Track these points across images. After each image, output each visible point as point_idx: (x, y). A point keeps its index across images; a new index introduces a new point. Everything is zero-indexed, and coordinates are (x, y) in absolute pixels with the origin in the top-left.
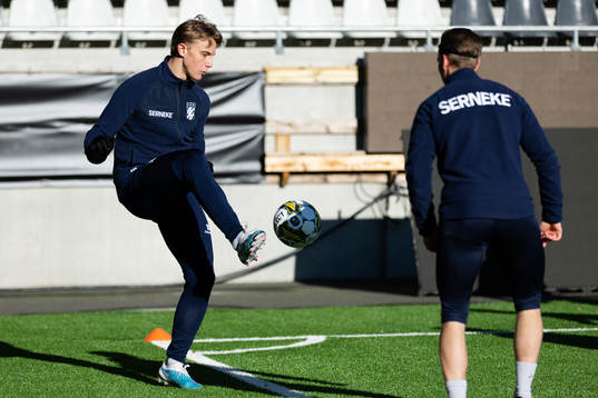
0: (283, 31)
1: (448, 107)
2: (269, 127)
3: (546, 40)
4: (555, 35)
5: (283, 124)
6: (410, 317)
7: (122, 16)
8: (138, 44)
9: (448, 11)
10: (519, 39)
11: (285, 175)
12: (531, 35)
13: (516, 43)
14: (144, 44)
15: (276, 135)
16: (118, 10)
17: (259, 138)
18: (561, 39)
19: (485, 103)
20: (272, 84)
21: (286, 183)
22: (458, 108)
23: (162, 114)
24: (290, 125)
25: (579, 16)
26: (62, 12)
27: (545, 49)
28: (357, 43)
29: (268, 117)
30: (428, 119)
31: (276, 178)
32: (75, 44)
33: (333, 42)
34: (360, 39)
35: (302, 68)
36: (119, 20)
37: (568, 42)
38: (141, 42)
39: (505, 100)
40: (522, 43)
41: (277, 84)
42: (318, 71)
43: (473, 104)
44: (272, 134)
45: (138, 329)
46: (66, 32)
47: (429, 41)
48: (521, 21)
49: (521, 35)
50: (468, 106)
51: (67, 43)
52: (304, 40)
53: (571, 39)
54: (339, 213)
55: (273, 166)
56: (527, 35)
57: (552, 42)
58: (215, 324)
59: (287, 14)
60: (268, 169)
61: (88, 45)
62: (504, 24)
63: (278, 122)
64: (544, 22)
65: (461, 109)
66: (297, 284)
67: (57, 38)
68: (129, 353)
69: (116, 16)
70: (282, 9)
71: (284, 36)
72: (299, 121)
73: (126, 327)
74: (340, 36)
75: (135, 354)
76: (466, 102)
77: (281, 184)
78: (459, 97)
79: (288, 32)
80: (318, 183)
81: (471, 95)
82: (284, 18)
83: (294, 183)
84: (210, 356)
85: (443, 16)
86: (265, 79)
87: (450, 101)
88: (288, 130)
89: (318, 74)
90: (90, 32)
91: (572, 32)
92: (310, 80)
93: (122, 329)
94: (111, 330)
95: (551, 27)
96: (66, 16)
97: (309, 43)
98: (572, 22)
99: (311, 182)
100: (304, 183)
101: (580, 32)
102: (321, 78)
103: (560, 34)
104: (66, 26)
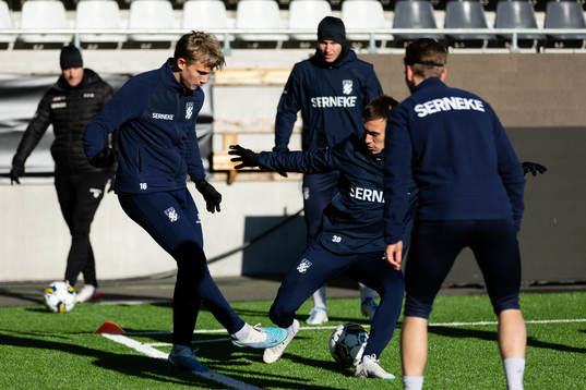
0: (231, 34)
1: (424, 110)
2: (217, 127)
3: (486, 43)
4: (495, 38)
5: (231, 124)
6: (352, 310)
7: (75, 18)
8: (90, 46)
9: (390, 15)
10: (460, 41)
11: (233, 173)
12: (471, 38)
13: (457, 45)
14: (96, 46)
15: (224, 134)
16: (71, 13)
17: (207, 137)
18: (500, 41)
19: (461, 108)
20: (219, 85)
21: (234, 181)
22: (434, 111)
23: (165, 117)
24: (237, 124)
25: (518, 19)
26: (16, 15)
27: (485, 51)
28: (302, 45)
29: (216, 116)
30: (405, 122)
31: (224, 176)
32: (29, 46)
33: (280, 44)
34: (305, 42)
35: (249, 70)
36: (72, 23)
37: (507, 45)
38: (93, 44)
39: (478, 106)
40: (463, 45)
41: (225, 85)
42: (265, 72)
43: (449, 108)
44: (219, 133)
45: (89, 322)
46: (20, 34)
47: (373, 44)
48: (462, 24)
49: (462, 38)
50: (444, 109)
51: (21, 45)
52: (252, 42)
53: (510, 41)
54: (285, 209)
55: (222, 164)
56: (467, 38)
57: (492, 44)
58: (163, 317)
59: (234, 17)
60: (216, 167)
61: (41, 47)
62: (445, 27)
63: (225, 122)
64: (484, 25)
65: (437, 113)
66: (243, 278)
67: (11, 40)
68: (80, 344)
69: (69, 19)
70: (230, 13)
71: (232, 38)
72: (246, 120)
73: (77, 319)
74: (286, 38)
75: (85, 346)
76: (442, 105)
77: (229, 182)
78: (435, 102)
79: (235, 35)
80: (264, 181)
81: (446, 99)
82: (232, 21)
83: (241, 181)
84: (159, 348)
85: (386, 18)
86: (214, 79)
87: (426, 105)
88: (234, 129)
89: (263, 75)
90: (43, 35)
91: (511, 35)
92: (257, 81)
93: (74, 321)
94: (63, 323)
95: (491, 30)
96: (20, 18)
97: (255, 45)
98: (511, 24)
99: (258, 180)
100: (250, 180)
101: (518, 34)
102: (268, 79)
103: (499, 36)
104: (20, 28)
